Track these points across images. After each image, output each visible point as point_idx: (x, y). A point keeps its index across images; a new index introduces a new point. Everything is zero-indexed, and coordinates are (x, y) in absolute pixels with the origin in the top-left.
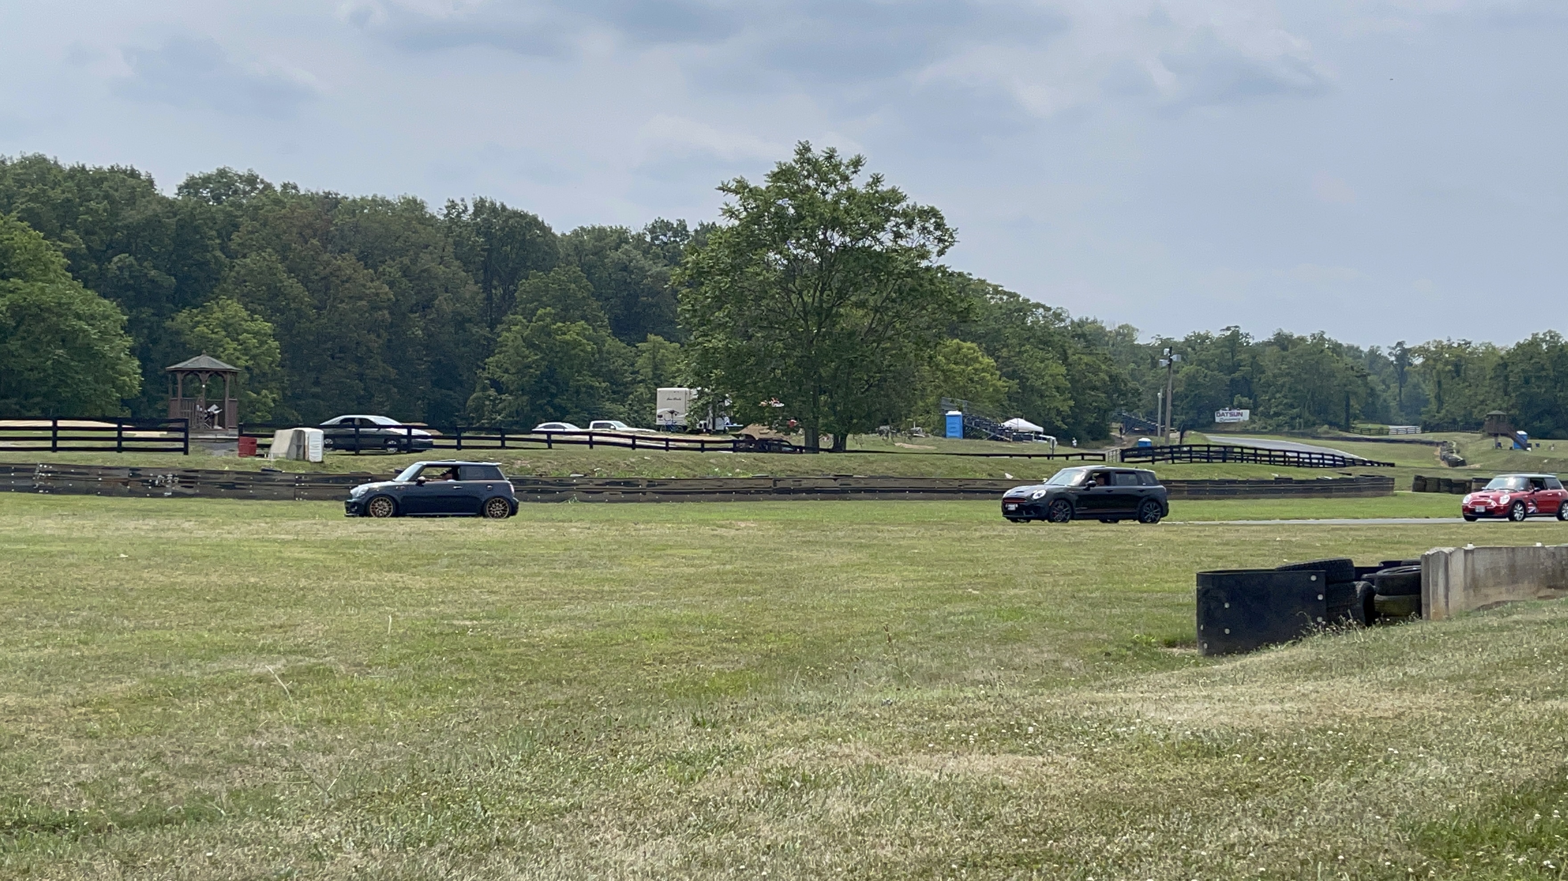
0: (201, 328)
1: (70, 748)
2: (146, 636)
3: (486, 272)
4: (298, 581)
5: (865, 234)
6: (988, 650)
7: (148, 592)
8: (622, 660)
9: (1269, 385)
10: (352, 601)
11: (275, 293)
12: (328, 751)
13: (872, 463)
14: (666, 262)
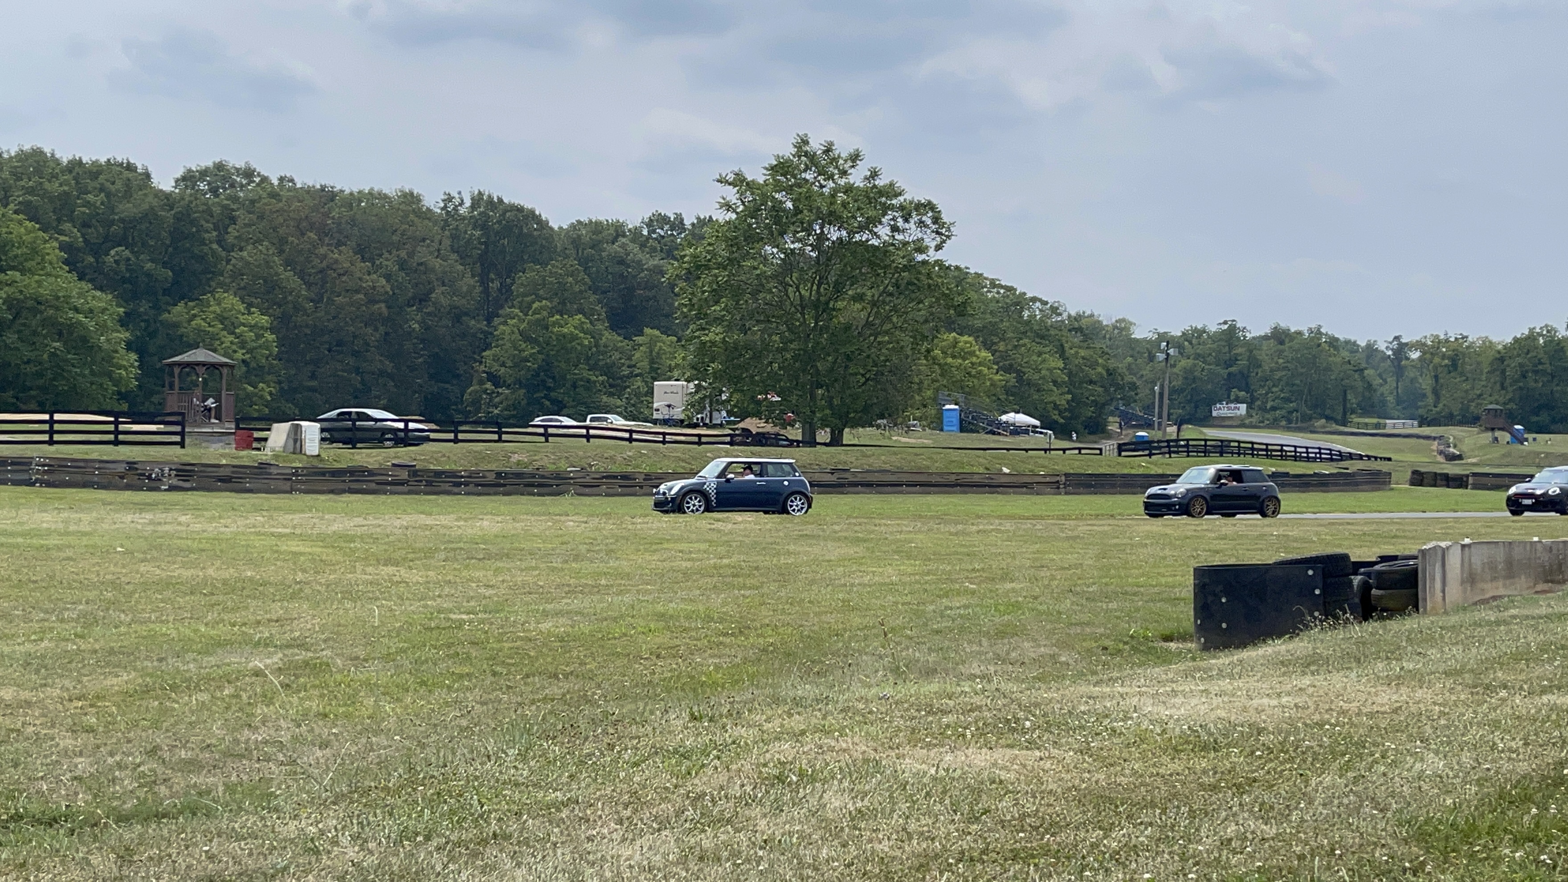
0: (197, 322)
1: (67, 742)
2: (143, 630)
3: (482, 265)
4: (295, 574)
5: (862, 228)
6: (985, 644)
7: (145, 586)
8: (618, 655)
9: (1266, 379)
10: (350, 594)
11: (272, 286)
12: (323, 745)
13: (869, 457)
14: (664, 256)
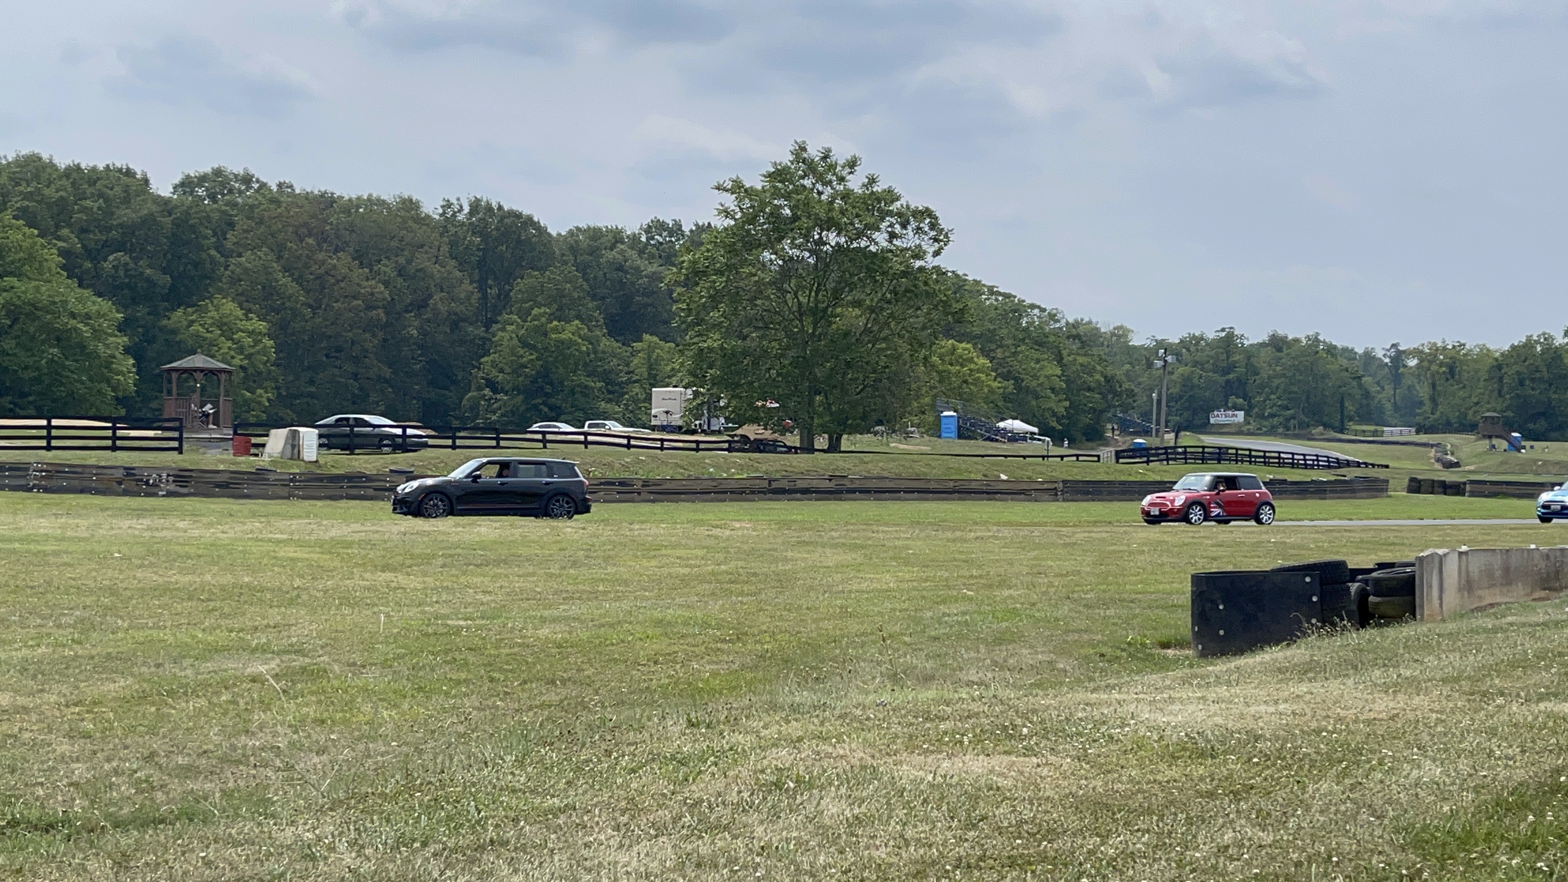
0: (196, 327)
1: (64, 748)
2: (140, 636)
3: (481, 271)
4: (292, 581)
5: (860, 235)
6: (983, 649)
7: (142, 592)
8: (616, 660)
9: (1262, 387)
10: (347, 600)
11: (269, 291)
12: (321, 752)
13: (867, 463)
14: (661, 262)
